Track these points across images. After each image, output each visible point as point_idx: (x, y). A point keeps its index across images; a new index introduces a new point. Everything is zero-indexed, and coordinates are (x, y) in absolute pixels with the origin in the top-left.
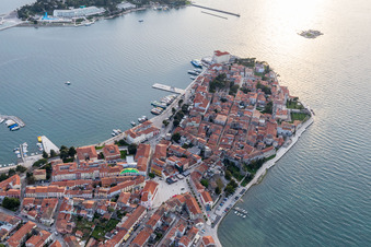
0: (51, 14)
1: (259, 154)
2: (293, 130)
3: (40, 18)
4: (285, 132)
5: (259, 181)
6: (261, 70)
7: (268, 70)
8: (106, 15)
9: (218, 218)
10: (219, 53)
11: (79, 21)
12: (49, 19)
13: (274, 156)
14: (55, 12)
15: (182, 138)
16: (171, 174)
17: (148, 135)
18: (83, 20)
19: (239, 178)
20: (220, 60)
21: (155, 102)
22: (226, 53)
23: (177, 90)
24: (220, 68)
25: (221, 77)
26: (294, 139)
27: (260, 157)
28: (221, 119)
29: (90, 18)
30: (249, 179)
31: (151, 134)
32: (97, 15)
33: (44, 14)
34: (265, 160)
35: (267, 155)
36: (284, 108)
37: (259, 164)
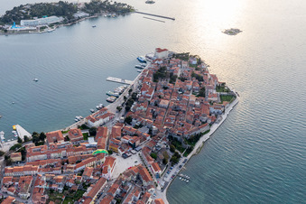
0: (19, 24)
1: (196, 130)
2: (222, 109)
3: (10, 28)
4: (216, 111)
5: (198, 152)
6: (195, 62)
7: (200, 62)
8: (64, 22)
9: (166, 183)
10: (159, 50)
11: (42, 28)
12: (17, 28)
13: (208, 131)
14: (22, 22)
15: (133, 120)
16: (126, 150)
17: (105, 120)
18: (45, 27)
19: (182, 150)
20: (160, 55)
21: (109, 92)
22: (165, 50)
23: (127, 81)
24: (161, 62)
25: (162, 69)
26: (224, 117)
27: (198, 132)
28: (164, 103)
29: (51, 26)
30: (190, 150)
31: (108, 118)
32: (57, 23)
33: (12, 24)
34: (201, 135)
35: (203, 130)
36: (215, 92)
37: (197, 138)
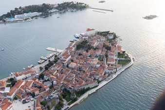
0: (14, 17)
2: (115, 70)
4: (110, 71)
5: (80, 102)
6: (111, 37)
8: (41, 16)
10: (89, 30)
11: (26, 19)
13: (97, 86)
15: (45, 77)
16: (26, 97)
17: (27, 75)
22: (93, 29)
23: (58, 50)
24: (87, 37)
26: (114, 76)
27: (86, 87)
29: (32, 18)
32: (36, 16)
33: (11, 18)
35: (91, 86)
36: (115, 58)
37: (83, 92)
